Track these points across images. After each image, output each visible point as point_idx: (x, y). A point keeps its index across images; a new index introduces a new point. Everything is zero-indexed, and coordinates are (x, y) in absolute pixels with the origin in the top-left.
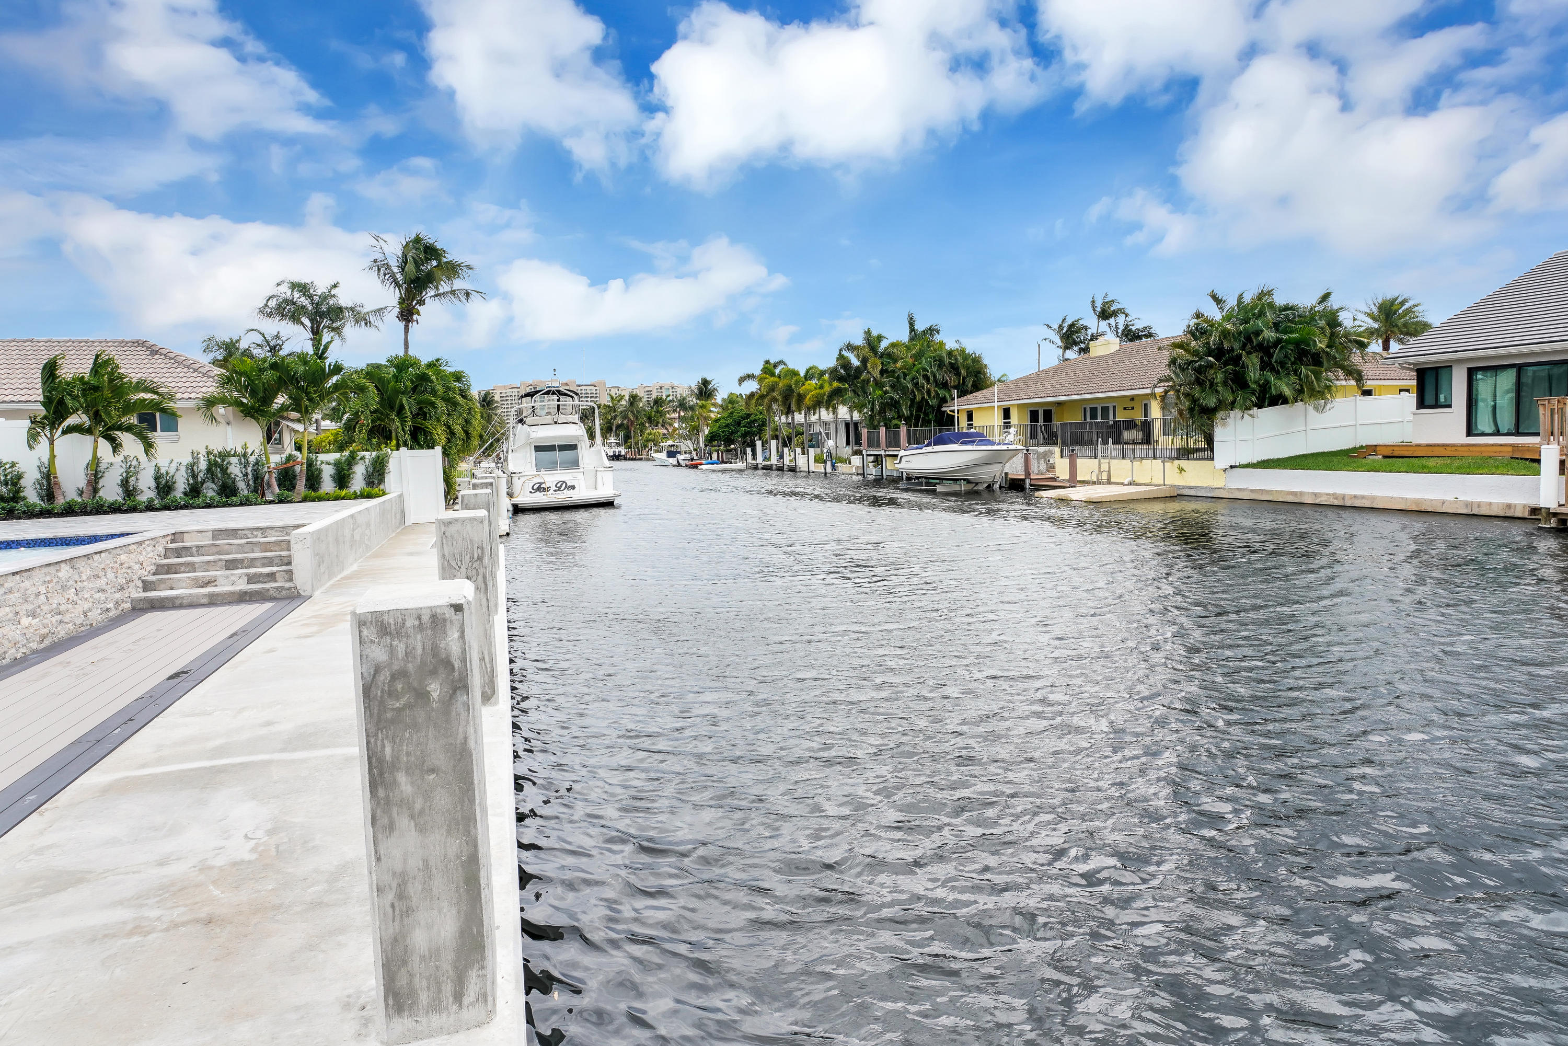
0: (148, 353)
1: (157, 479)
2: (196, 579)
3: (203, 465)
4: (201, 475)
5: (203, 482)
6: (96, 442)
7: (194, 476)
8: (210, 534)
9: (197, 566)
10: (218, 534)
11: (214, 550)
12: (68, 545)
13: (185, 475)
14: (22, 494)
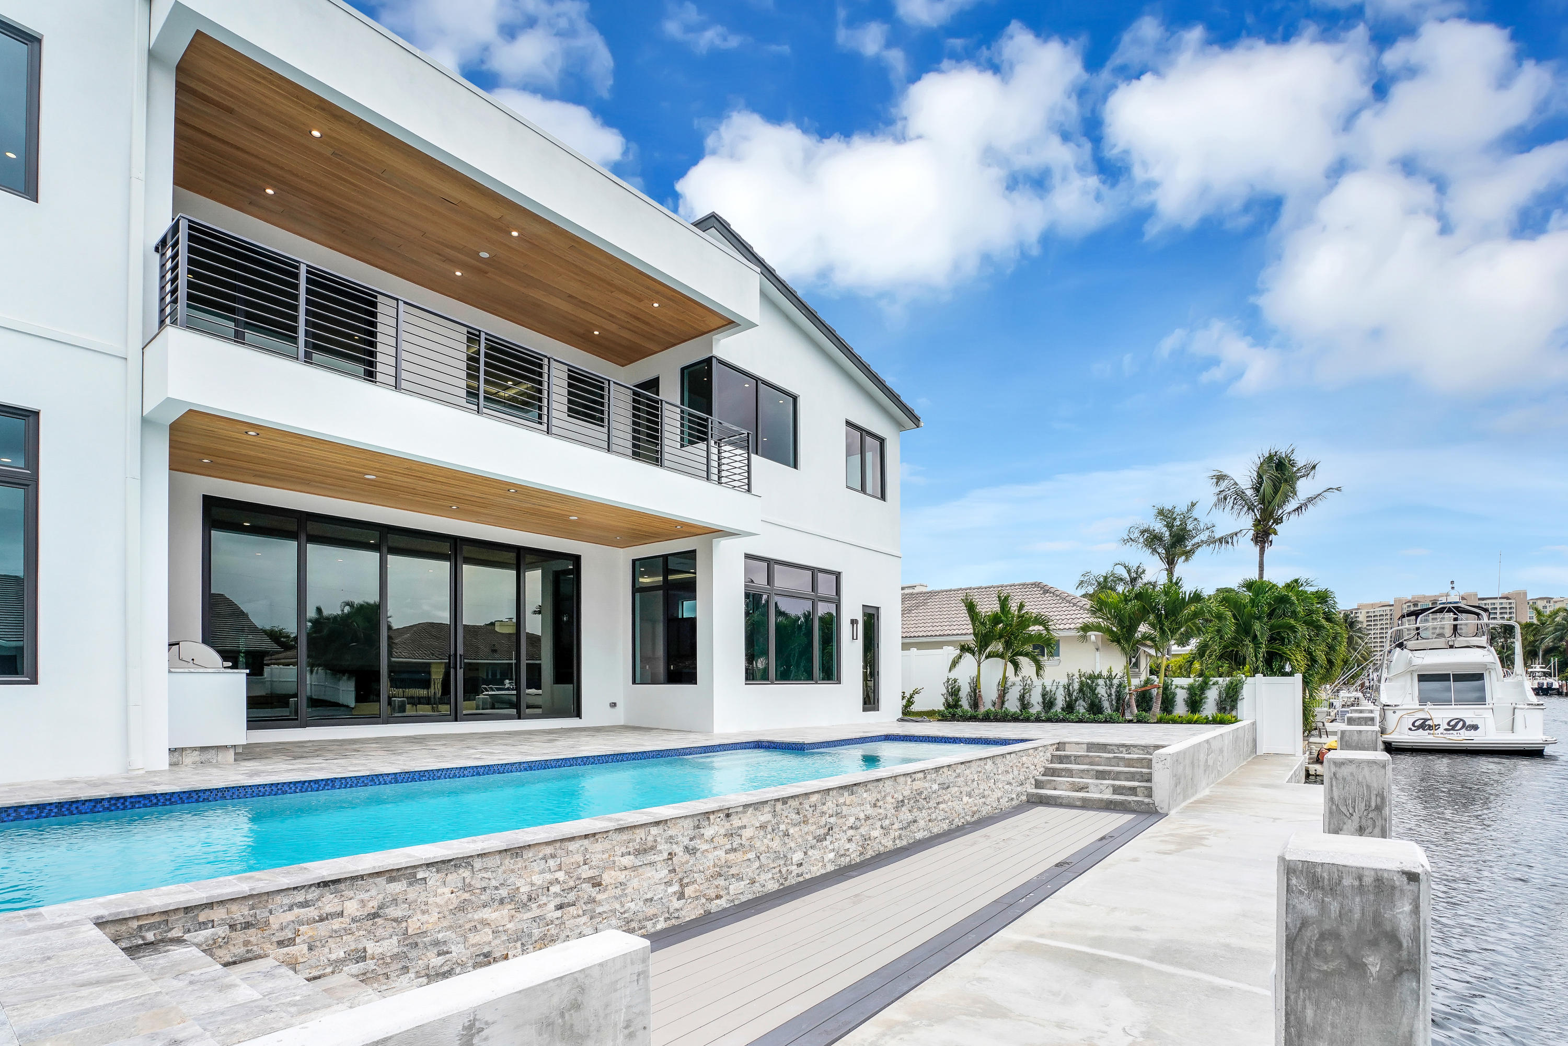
0: (1041, 592)
1: (1044, 696)
2: (1073, 784)
3: (1076, 686)
4: (1075, 694)
5: (1076, 700)
6: (1006, 664)
7: (1070, 695)
8: (1085, 746)
9: (1074, 772)
10: (1091, 747)
11: (1088, 760)
12: (988, 744)
13: (1063, 694)
14: (960, 703)
